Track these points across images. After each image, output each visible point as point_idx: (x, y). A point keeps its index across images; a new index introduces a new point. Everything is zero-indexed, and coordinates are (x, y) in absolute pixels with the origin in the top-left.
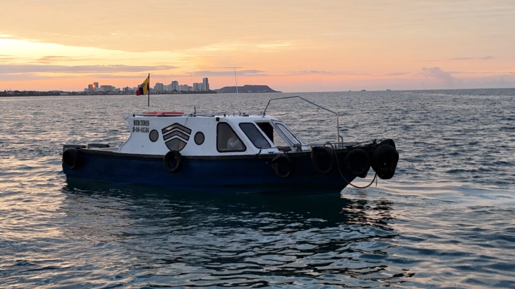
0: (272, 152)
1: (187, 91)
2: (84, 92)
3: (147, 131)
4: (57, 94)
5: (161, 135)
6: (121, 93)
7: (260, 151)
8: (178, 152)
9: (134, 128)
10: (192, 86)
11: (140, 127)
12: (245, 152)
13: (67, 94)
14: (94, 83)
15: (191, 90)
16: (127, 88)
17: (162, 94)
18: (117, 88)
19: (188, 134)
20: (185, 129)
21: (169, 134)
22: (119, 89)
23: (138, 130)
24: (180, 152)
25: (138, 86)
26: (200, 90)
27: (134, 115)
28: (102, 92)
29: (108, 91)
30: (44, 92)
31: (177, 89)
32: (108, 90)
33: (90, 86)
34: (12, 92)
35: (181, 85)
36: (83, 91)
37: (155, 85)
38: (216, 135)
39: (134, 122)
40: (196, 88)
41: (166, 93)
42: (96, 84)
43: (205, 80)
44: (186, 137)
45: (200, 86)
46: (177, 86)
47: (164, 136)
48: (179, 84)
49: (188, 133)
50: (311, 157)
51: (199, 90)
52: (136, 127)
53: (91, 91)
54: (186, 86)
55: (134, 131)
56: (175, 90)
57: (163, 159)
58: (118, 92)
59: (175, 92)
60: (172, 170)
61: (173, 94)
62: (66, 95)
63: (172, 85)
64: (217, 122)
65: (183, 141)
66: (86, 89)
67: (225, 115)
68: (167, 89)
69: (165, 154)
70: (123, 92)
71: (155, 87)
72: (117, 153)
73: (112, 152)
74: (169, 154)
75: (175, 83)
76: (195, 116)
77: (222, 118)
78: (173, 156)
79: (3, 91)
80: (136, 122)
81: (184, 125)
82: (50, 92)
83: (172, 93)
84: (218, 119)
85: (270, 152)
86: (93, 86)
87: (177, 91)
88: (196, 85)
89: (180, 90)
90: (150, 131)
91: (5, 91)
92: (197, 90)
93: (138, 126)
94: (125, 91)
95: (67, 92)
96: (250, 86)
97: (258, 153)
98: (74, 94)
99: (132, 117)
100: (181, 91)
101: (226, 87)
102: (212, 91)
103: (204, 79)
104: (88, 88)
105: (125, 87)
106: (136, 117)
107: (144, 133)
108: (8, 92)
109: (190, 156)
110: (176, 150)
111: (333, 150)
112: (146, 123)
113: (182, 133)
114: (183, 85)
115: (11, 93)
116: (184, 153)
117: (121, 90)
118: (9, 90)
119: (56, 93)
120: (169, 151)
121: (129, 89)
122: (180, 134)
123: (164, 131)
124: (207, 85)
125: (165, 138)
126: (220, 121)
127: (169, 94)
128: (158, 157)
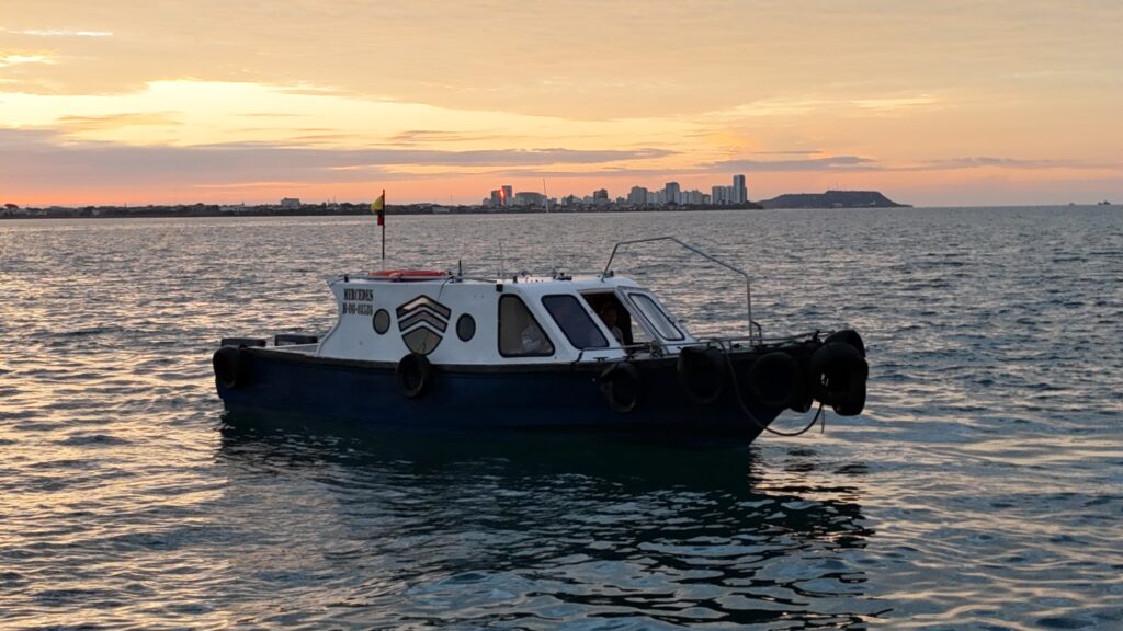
0: (603, 359)
1: (698, 204)
2: (482, 207)
3: (369, 312)
4: (428, 209)
5: (394, 321)
6: (558, 208)
7: (581, 355)
8: (424, 356)
9: (345, 305)
10: (710, 193)
11: (357, 303)
12: (552, 357)
13: (447, 210)
14: (504, 187)
15: (706, 201)
16: (572, 197)
17: (645, 210)
18: (549, 198)
19: (445, 320)
20: (438, 308)
21: (408, 318)
22: (555, 199)
23: (352, 309)
24: (428, 357)
25: (595, 193)
26: (727, 203)
27: (346, 280)
28: (519, 207)
29: (532, 204)
30: (402, 207)
31: (677, 200)
32: (532, 202)
33: (495, 194)
34: (337, 206)
35: (686, 192)
36: (481, 204)
37: (630, 192)
38: (497, 321)
39: (346, 294)
40: (717, 197)
41: (652, 209)
42: (508, 189)
43: (739, 180)
44: (442, 326)
45: (727, 192)
46: (677, 194)
47: (400, 323)
48: (682, 190)
49: (444, 316)
50: (678, 367)
51: (724, 201)
52: (348, 302)
53: (498, 205)
54: (696, 193)
55: (344, 312)
56: (672, 203)
57: (394, 369)
58: (554, 207)
59: (671, 208)
60: (412, 394)
61: (668, 210)
62: (446, 213)
63: (666, 191)
64: (499, 295)
65: (435, 334)
66: (486, 199)
67: (515, 280)
68: (655, 201)
69: (398, 359)
70: (563, 206)
71: (629, 195)
72: (311, 358)
73: (303, 355)
74: (406, 359)
75: (673, 186)
76: (460, 281)
77: (509, 286)
78: (414, 364)
79: (320, 204)
80: (350, 294)
81: (436, 299)
82: (414, 206)
83: (665, 208)
84: (500, 288)
85: (599, 359)
86: (502, 193)
87: (676, 204)
88: (718, 190)
89: (684, 201)
90: (374, 312)
91: (324, 204)
92: (720, 203)
93: (352, 302)
94: (565, 204)
95: (446, 207)
96: (840, 192)
97: (576, 359)
98: (462, 210)
99: (342, 282)
100: (685, 205)
101: (785, 196)
102: (755, 204)
103: (735, 178)
104: (490, 197)
105: (567, 195)
106: (352, 281)
107: (363, 316)
108: (330, 205)
109: (447, 365)
110: (421, 352)
111: (724, 355)
112: (366, 294)
113: (433, 316)
114: (689, 190)
115: (335, 209)
116: (436, 358)
117: (559, 202)
118: (332, 201)
119: (425, 208)
120: (409, 352)
121: (574, 201)
122: (430, 319)
123: (400, 311)
124: (743, 191)
125: (403, 326)
126: (505, 291)
127: (658, 210)
128: (387, 366)
